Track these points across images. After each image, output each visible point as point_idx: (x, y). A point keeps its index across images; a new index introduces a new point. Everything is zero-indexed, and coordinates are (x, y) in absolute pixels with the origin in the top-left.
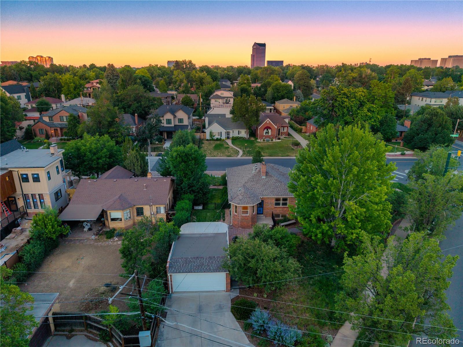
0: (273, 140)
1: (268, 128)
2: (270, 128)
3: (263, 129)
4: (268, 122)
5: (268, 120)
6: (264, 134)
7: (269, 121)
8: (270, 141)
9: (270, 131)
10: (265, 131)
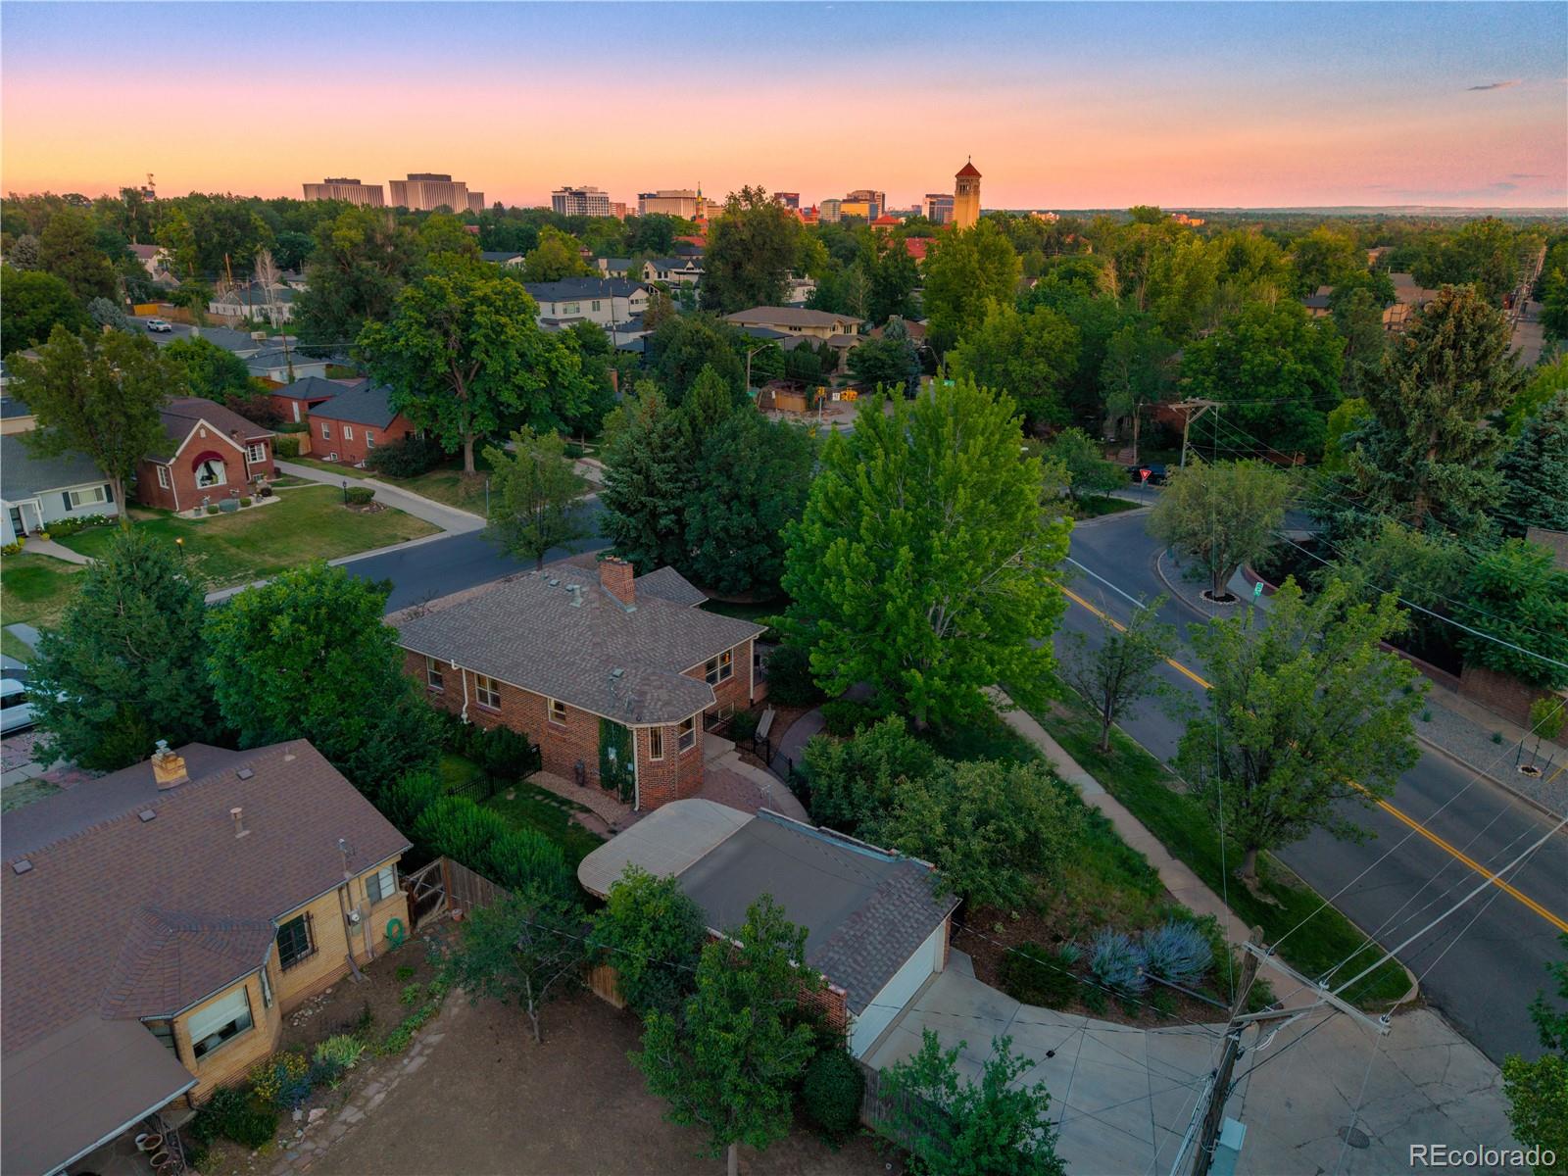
0: (248, 503)
1: (206, 458)
2: (218, 457)
3: (190, 466)
4: (203, 434)
5: (202, 427)
6: (199, 487)
7: (208, 431)
8: (240, 509)
9: (218, 468)
10: (202, 472)
